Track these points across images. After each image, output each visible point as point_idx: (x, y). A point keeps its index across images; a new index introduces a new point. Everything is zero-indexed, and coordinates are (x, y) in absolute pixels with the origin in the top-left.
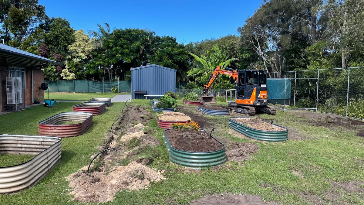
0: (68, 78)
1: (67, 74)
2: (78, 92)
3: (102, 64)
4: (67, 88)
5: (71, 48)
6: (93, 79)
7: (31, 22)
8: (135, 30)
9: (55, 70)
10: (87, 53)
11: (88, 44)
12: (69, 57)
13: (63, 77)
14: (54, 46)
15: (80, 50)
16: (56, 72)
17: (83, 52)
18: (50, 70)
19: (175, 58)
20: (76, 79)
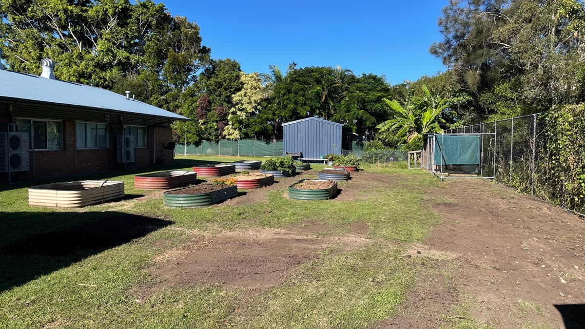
0: (231, 137)
1: (232, 132)
2: (244, 156)
3: (271, 117)
4: (231, 150)
5: (236, 98)
6: (262, 138)
7: (193, 68)
8: (319, 68)
9: (216, 127)
10: (254, 105)
11: (255, 93)
12: (233, 109)
13: (225, 136)
14: (217, 96)
15: (245, 100)
16: (217, 130)
17: (249, 103)
18: (211, 128)
19: (368, 107)
20: (241, 139)
